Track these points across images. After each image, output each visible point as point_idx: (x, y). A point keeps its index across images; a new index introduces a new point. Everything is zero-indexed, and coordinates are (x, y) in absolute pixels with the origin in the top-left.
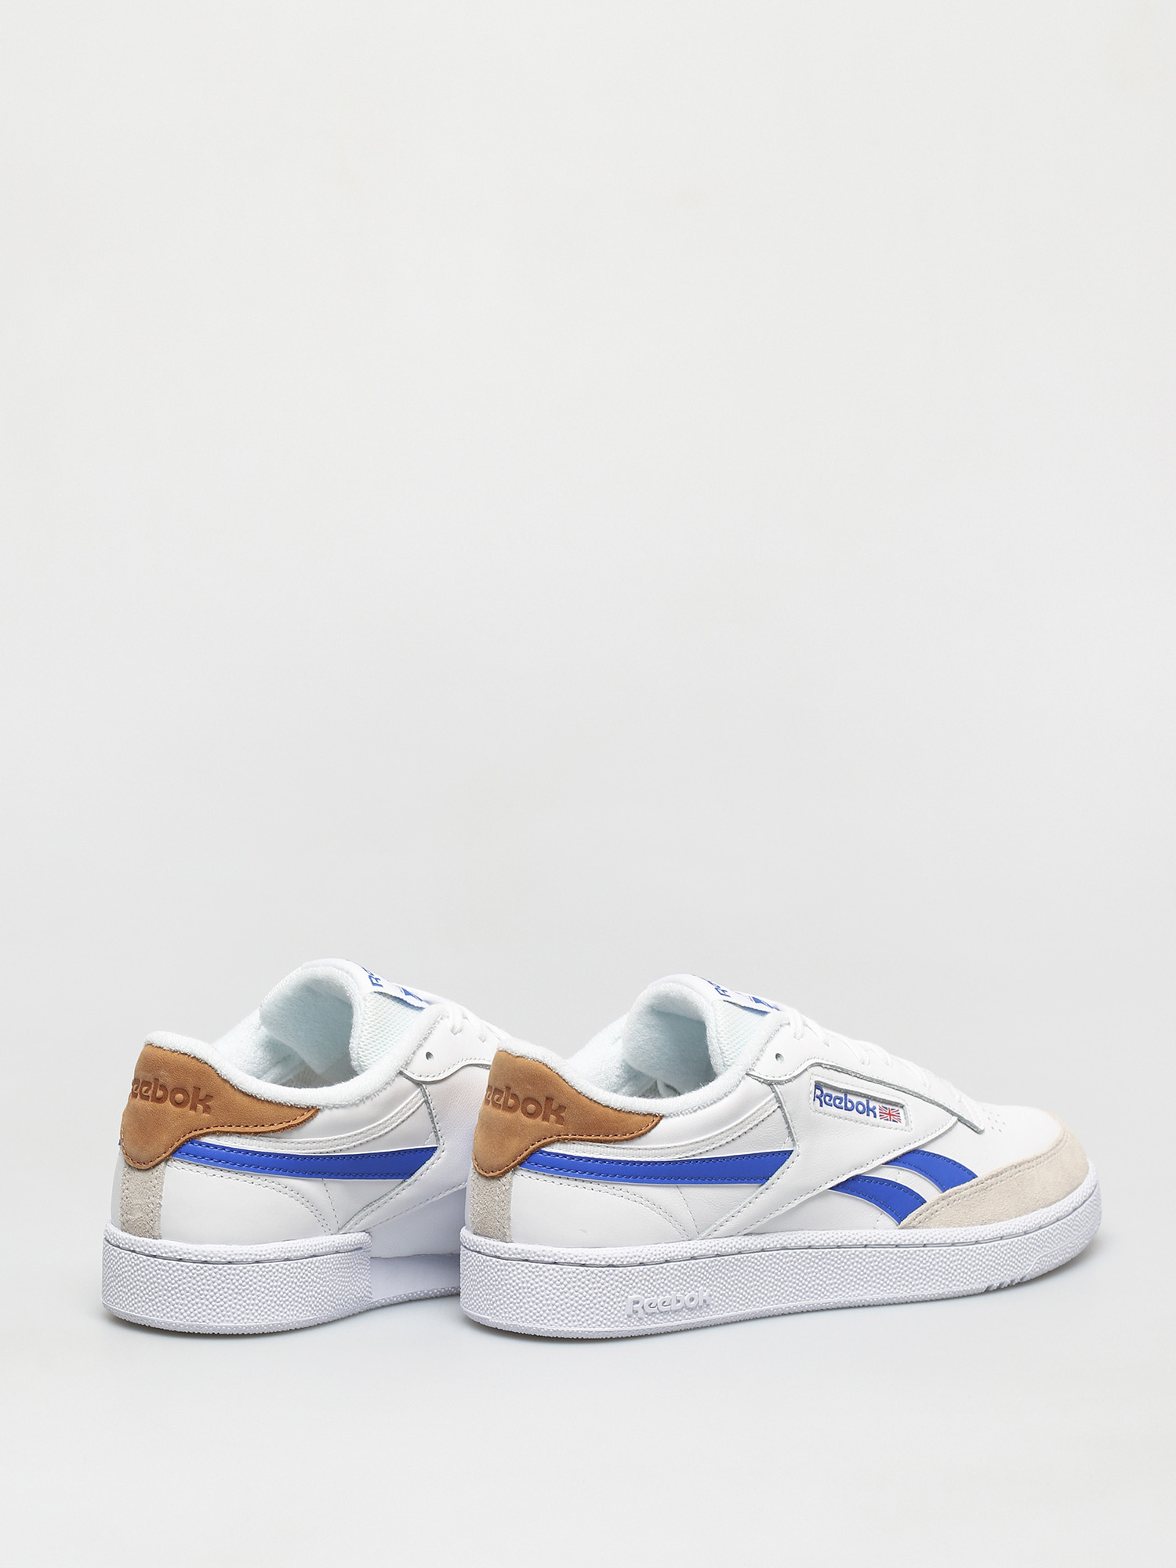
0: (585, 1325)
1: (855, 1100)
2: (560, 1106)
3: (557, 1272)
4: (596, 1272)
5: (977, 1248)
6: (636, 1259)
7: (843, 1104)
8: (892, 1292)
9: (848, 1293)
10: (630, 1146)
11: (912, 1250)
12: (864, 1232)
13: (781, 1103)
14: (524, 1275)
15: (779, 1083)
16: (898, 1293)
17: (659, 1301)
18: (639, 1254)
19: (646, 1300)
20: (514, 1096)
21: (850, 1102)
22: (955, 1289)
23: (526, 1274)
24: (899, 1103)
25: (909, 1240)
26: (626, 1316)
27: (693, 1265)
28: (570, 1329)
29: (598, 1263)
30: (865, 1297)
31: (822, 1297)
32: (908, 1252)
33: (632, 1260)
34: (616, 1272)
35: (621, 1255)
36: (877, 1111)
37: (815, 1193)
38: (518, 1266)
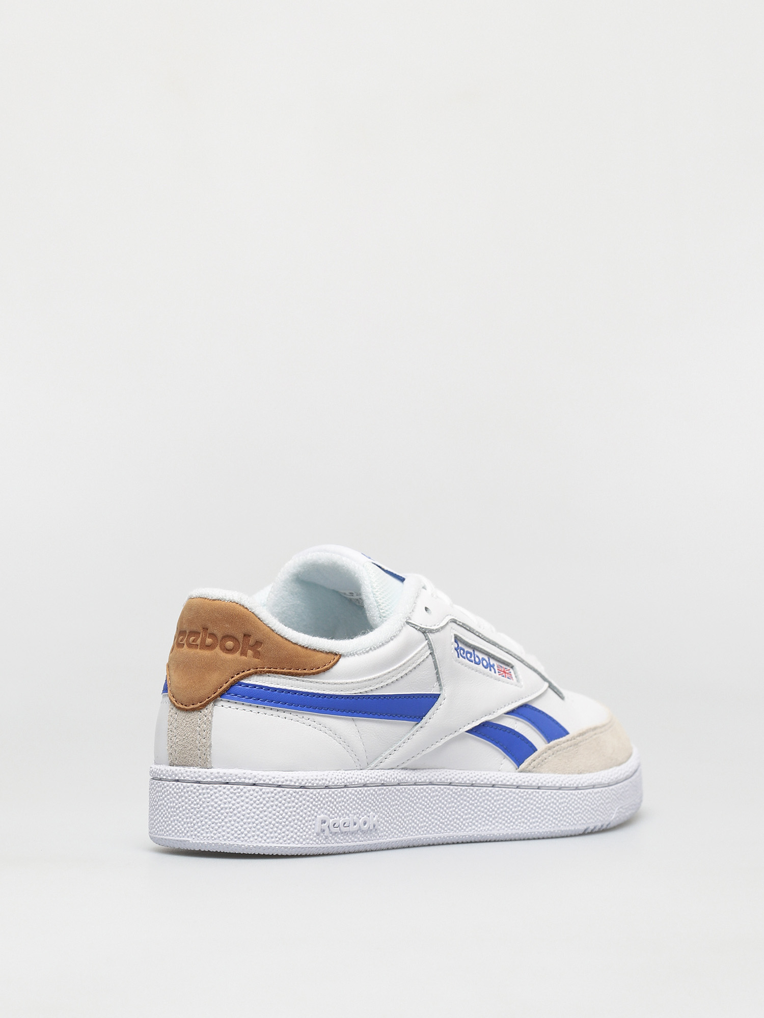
0: (281, 841)
1: (481, 656)
2: (257, 642)
3: (257, 792)
4: (291, 792)
5: (578, 793)
6: (324, 781)
7: (473, 658)
8: (514, 829)
9: (480, 828)
10: (316, 680)
11: (530, 791)
12: (492, 774)
13: (433, 650)
14: (226, 796)
15: (431, 631)
16: (519, 829)
17: (341, 821)
18: (325, 777)
19: (331, 820)
20: (212, 635)
21: (478, 657)
22: (563, 828)
23: (228, 795)
24: (510, 664)
25: (528, 782)
26: (315, 834)
27: (366, 792)
28: (269, 845)
29: (292, 784)
30: (493, 832)
31: (460, 831)
32: (527, 793)
33: (320, 783)
34: (308, 793)
35: (312, 778)
36: (496, 667)
37: (456, 734)
38: (220, 789)
